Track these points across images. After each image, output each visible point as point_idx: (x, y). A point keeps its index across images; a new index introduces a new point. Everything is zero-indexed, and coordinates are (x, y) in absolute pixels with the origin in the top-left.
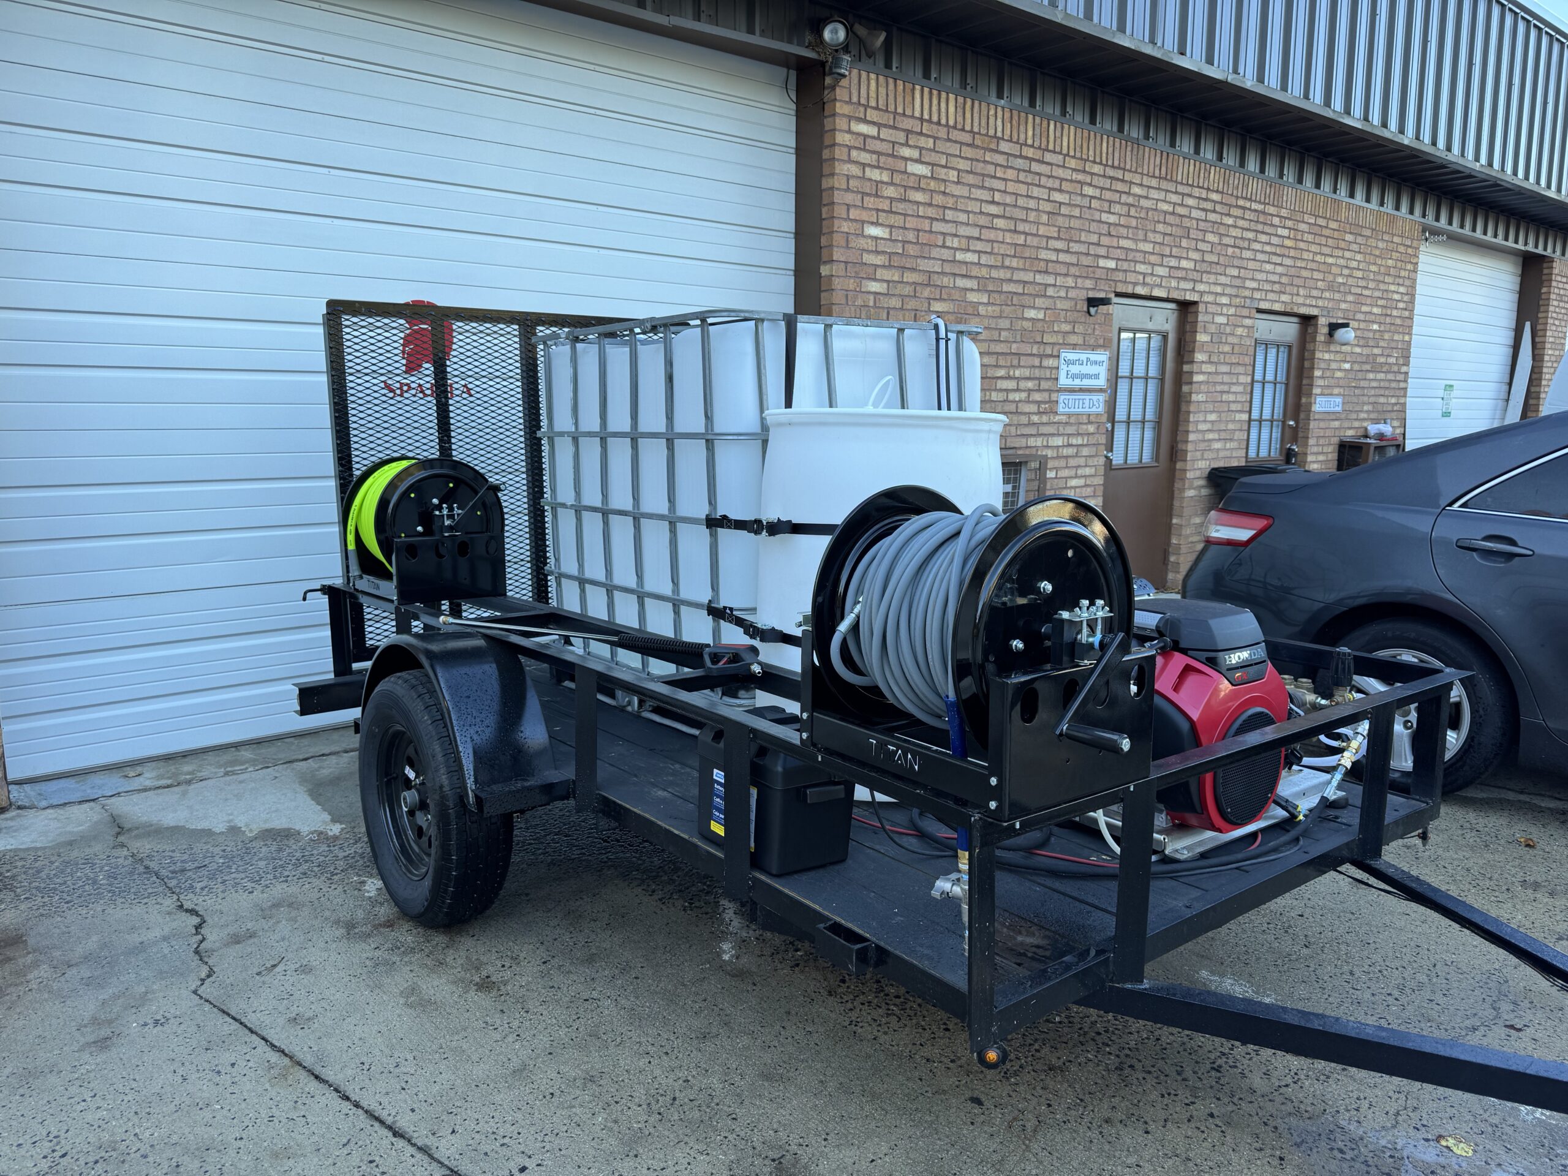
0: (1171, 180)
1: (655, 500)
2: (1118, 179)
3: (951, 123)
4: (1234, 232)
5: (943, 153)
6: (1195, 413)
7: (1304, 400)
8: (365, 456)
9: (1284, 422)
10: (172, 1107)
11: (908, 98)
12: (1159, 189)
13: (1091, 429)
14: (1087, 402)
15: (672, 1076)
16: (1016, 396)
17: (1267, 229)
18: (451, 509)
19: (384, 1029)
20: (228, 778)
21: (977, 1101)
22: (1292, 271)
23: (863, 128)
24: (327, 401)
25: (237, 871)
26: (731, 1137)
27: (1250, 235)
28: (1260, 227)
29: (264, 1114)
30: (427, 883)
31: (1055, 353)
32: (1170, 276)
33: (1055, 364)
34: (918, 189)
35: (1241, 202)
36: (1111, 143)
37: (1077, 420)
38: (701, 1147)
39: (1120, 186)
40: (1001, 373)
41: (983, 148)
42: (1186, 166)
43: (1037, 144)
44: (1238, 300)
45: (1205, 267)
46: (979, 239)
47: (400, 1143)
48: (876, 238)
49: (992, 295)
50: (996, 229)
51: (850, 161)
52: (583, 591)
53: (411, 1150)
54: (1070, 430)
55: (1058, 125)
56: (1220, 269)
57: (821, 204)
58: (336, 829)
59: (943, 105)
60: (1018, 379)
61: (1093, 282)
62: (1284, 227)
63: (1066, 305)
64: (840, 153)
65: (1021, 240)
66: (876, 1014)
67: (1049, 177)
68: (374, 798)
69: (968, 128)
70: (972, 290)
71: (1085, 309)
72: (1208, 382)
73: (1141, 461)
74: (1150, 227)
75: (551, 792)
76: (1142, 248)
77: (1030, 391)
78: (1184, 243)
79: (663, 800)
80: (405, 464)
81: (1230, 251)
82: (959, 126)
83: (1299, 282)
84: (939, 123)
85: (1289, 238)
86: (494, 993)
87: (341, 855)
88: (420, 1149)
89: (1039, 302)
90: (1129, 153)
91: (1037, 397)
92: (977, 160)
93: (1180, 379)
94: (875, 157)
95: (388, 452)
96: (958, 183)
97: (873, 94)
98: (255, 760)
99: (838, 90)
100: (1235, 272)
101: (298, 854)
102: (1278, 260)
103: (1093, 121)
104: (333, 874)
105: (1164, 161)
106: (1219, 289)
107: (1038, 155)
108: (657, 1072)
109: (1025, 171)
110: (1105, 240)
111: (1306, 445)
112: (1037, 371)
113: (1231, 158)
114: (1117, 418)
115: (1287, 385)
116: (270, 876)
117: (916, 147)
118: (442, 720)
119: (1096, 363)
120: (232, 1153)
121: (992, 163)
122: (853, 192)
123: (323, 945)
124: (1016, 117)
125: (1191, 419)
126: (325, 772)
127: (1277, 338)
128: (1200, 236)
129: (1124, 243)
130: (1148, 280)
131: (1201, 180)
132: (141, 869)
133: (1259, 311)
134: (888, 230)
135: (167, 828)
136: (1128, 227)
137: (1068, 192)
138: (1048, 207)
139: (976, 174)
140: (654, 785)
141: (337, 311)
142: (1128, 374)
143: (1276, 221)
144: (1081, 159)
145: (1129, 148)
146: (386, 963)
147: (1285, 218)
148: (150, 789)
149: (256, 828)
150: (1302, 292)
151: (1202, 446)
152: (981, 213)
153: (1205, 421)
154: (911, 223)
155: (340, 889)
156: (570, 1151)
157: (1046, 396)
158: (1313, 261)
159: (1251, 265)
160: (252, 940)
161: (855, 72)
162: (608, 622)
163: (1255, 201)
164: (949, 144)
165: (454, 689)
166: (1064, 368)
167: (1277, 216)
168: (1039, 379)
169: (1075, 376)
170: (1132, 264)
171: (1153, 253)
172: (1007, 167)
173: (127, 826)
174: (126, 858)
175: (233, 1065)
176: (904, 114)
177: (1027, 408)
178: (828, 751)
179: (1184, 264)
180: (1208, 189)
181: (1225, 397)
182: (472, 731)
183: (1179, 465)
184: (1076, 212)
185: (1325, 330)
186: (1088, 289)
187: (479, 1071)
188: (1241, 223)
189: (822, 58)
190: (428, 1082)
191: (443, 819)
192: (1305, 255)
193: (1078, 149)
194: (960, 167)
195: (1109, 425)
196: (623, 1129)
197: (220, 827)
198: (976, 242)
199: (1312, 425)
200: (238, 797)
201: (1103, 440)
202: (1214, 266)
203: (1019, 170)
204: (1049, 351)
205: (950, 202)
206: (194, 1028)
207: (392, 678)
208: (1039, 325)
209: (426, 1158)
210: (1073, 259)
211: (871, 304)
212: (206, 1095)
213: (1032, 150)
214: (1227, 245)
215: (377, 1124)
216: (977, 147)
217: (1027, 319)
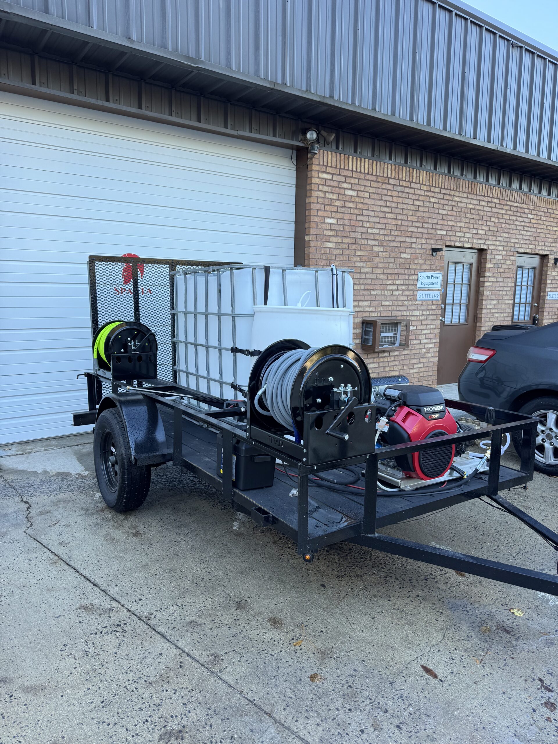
0: (474, 194)
1: (213, 341)
2: (447, 194)
3: (366, 172)
4: (505, 217)
5: (362, 185)
6: (486, 300)
7: (542, 294)
8: (103, 319)
9: (532, 304)
10: (12, 571)
11: (346, 162)
12: (468, 198)
13: (434, 307)
14: (431, 296)
15: (204, 571)
16: (397, 293)
17: (522, 215)
18: (135, 342)
19: (95, 548)
20: (45, 452)
21: (324, 586)
22: (536, 234)
23: (325, 176)
24: (89, 296)
25: (45, 488)
26: (222, 593)
27: (514, 218)
28: (519, 214)
29: (46, 576)
30: (116, 493)
31: (416, 273)
32: (473, 238)
33: (416, 278)
34: (351, 201)
35: (509, 203)
36: (444, 178)
37: (427, 303)
38: (209, 596)
39: (448, 197)
40: (390, 282)
41: (381, 182)
42: (481, 187)
43: (407, 180)
44: (507, 248)
45: (490, 233)
46: (379, 223)
47: (96, 588)
48: (331, 224)
49: (385, 247)
50: (388, 218)
51: (319, 190)
52: (188, 377)
53: (99, 591)
54: (423, 308)
55: (418, 171)
56: (498, 234)
57: (305, 210)
58: (86, 473)
59: (363, 164)
60: (398, 285)
61: (435, 241)
62: (531, 214)
63: (422, 251)
64: (314, 187)
65: (399, 223)
66: (290, 552)
67: (413, 194)
68: (99, 460)
69: (374, 174)
70: (376, 245)
71: (431, 253)
72: (492, 286)
73: (459, 322)
74: (463, 215)
75: (165, 458)
76: (459, 225)
77: (403, 290)
78: (480, 222)
79: (208, 462)
80: (118, 323)
81: (503, 225)
82: (370, 173)
83: (539, 239)
84: (360, 172)
85: (534, 219)
86: (140, 537)
87: (87, 483)
88: (103, 591)
89: (408, 250)
90: (452, 182)
91: (407, 293)
92: (379, 188)
93: (479, 284)
94: (330, 188)
95: (113, 318)
96: (369, 198)
97: (330, 161)
98: (57, 445)
99: (313, 159)
100: (506, 235)
101: (70, 482)
102: (528, 229)
103: (435, 169)
104: (83, 490)
105: (470, 185)
106: (498, 243)
107: (408, 184)
108: (198, 569)
109: (401, 192)
110: (440, 222)
111: (543, 315)
112: (407, 281)
113: (504, 183)
114: (447, 302)
115: (533, 287)
116: (58, 490)
117: (350, 183)
118: (123, 427)
119: (436, 277)
120: (33, 588)
121: (386, 189)
122: (320, 204)
123: (75, 517)
124: (397, 168)
125: (484, 303)
126: (85, 450)
127: (528, 265)
128: (488, 219)
129: (450, 223)
130: (462, 239)
131: (489, 194)
132: (8, 486)
133: (518, 253)
134: (336, 220)
135: (19, 471)
136: (452, 216)
137: (422, 201)
138: (413, 208)
139: (378, 194)
140: (205, 456)
141: (93, 260)
142: (453, 282)
143: (527, 211)
144: (429, 186)
145: (453, 180)
146: (99, 524)
147: (532, 210)
148: (14, 455)
149: (54, 471)
150: (540, 244)
151: (489, 315)
152: (380, 211)
153: (491, 304)
154: (347, 216)
155: (85, 496)
156: (159, 595)
157: (411, 292)
158: (546, 229)
159: (514, 232)
160: (48, 514)
161: (321, 151)
162: (196, 391)
163: (516, 202)
164: (365, 181)
165: (128, 415)
166: (420, 280)
167: (528, 209)
168: (408, 285)
169: (425, 284)
170: (454, 232)
171: (464, 227)
172: (393, 190)
173: (4, 469)
174: (2, 481)
175: (36, 558)
176: (344, 169)
177: (402, 298)
178: (256, 441)
179: (480, 232)
180: (492, 197)
181: (501, 293)
182: (134, 432)
183: (478, 324)
184: (427, 210)
185: (553, 261)
186: (432, 244)
187: (129, 565)
188: (509, 212)
189: (307, 146)
190: (109, 568)
191: (122, 468)
192: (542, 227)
193: (427, 181)
194: (371, 191)
195: (443, 306)
196: (181, 588)
197: (40, 471)
198: (378, 224)
199: (546, 305)
200: (49, 459)
201: (439, 312)
202: (495, 232)
203: (399, 192)
204: (413, 272)
205: (366, 207)
206: (23, 545)
207: (106, 411)
208: (408, 261)
209: (104, 594)
210: (425, 231)
211: (328, 252)
212: (25, 568)
213: (405, 182)
214: (502, 223)
215: (88, 581)
216: (379, 182)
217: (402, 258)
